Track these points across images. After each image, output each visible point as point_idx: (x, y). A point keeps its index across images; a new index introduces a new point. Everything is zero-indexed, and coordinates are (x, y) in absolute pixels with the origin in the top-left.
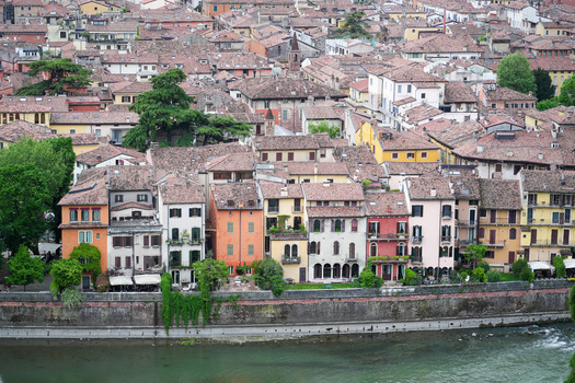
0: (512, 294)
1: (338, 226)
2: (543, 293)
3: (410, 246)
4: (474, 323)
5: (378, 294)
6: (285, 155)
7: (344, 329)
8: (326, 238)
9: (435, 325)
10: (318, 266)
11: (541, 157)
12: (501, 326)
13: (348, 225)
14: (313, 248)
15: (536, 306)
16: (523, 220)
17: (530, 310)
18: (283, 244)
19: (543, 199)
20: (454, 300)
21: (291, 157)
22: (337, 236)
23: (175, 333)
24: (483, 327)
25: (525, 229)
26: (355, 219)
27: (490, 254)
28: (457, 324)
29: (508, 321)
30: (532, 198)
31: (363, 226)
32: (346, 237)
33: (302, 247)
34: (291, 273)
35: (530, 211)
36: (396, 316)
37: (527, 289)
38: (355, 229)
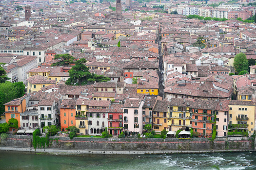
0: (157, 143)
1: (98, 116)
2: (169, 143)
3: (124, 124)
4: (142, 152)
5: (107, 140)
6: (104, 90)
7: (95, 152)
8: (94, 119)
9: (128, 152)
10: (92, 129)
11: (190, 93)
12: (153, 154)
13: (102, 115)
14: (90, 123)
15: (167, 148)
16: (168, 116)
17: (164, 149)
18: (80, 121)
19: (176, 109)
20: (135, 144)
21: (106, 90)
22: (98, 119)
23: (38, 150)
24: (146, 154)
25: (169, 119)
26: (104, 114)
27: (157, 128)
28: (136, 152)
29: (155, 152)
30: (171, 108)
31: (107, 116)
32: (101, 120)
33: (86, 122)
34: (83, 131)
35: (171, 113)
36: (113, 148)
37: (163, 141)
38: (104, 117)
